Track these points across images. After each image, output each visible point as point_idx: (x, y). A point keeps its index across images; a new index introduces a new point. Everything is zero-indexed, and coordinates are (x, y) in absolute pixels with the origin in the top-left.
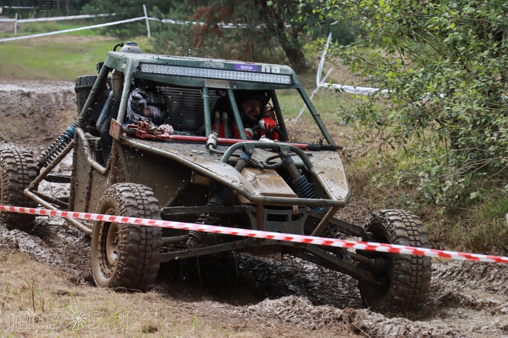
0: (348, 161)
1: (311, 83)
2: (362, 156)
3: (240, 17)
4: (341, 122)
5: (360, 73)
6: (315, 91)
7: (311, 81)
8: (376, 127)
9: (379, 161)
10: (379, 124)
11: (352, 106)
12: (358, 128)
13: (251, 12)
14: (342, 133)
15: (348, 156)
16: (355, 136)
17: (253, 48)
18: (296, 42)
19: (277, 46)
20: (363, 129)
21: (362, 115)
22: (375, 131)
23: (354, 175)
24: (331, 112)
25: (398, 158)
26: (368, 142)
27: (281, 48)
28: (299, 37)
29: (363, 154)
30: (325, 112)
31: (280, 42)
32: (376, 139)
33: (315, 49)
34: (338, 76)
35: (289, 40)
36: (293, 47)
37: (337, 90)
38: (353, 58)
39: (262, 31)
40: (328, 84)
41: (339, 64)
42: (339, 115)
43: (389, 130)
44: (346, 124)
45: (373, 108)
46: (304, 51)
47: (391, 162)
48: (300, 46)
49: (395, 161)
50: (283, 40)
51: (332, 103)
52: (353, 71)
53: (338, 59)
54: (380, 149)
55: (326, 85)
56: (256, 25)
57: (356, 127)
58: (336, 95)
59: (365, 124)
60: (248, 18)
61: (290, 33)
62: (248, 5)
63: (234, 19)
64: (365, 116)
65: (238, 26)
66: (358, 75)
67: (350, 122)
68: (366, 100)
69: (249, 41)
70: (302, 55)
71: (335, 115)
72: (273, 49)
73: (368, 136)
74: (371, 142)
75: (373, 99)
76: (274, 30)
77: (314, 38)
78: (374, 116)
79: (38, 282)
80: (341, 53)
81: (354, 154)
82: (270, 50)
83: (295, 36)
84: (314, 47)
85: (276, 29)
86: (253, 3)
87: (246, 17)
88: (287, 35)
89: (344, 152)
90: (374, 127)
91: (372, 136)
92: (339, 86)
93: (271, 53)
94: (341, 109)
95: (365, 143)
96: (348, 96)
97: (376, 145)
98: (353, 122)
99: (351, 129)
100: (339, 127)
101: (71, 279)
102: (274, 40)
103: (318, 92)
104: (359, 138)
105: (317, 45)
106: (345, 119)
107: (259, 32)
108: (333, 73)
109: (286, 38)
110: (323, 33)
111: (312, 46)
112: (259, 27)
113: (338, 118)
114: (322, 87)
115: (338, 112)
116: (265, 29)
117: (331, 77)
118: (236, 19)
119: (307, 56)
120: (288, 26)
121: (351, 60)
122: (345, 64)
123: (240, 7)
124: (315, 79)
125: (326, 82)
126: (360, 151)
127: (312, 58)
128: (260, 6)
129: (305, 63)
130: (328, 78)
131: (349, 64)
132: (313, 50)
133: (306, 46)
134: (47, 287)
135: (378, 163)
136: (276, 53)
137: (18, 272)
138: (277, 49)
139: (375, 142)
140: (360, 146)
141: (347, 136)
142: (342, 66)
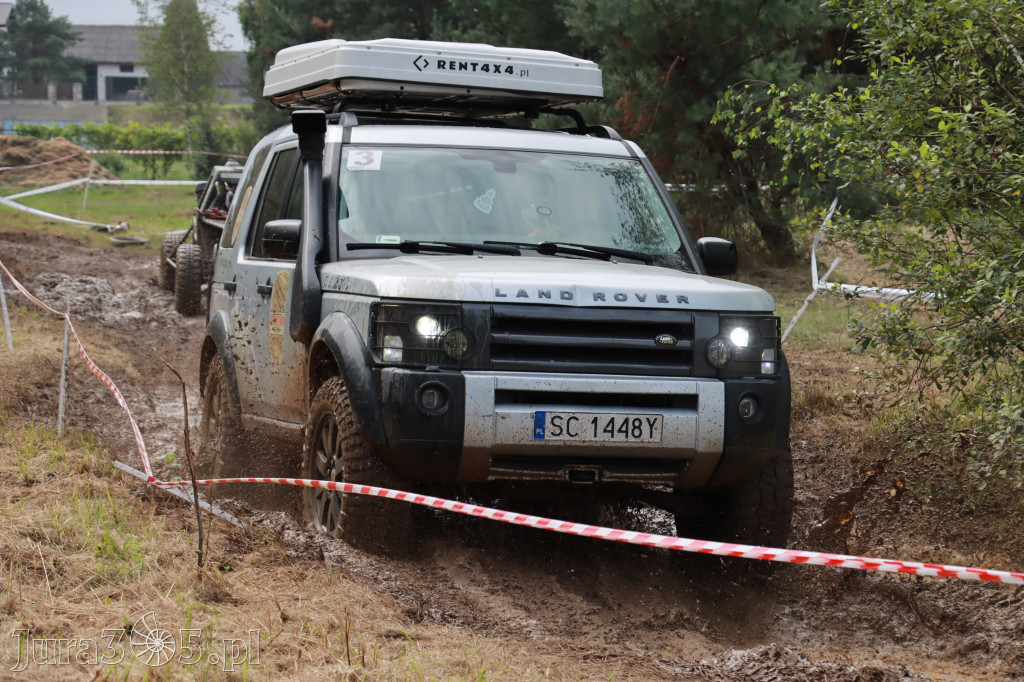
0: (867, 414)
1: (803, 283)
2: (891, 406)
3: (684, 173)
4: (855, 348)
5: (886, 266)
6: (811, 297)
7: (804, 279)
8: (915, 358)
9: (920, 415)
10: (919, 351)
11: (873, 321)
12: (884, 358)
13: (702, 166)
14: (857, 368)
15: (868, 406)
16: (879, 371)
17: (705, 225)
18: (778, 214)
19: (746, 221)
20: (893, 360)
21: (891, 336)
22: (913, 363)
23: (877, 439)
24: (836, 331)
25: (952, 410)
26: (900, 383)
27: (753, 224)
28: (782, 206)
29: (892, 403)
30: (827, 330)
31: (752, 214)
32: (915, 378)
33: (810, 225)
34: (849, 270)
35: (767, 211)
36: (774, 223)
37: (848, 296)
38: (875, 241)
39: (721, 197)
40: (832, 285)
41: (851, 251)
42: (851, 336)
43: (937, 361)
44: (862, 351)
45: (909, 325)
46: (793, 229)
47: (940, 416)
48: (785, 220)
49: (947, 415)
50: (756, 212)
51: (839, 316)
52: (875, 263)
53: (849, 244)
54: (921, 396)
55: (830, 286)
56: (711, 186)
57: (880, 358)
58: (845, 303)
59: (896, 352)
60: (697, 175)
61: (768, 200)
62: (698, 153)
63: (674, 177)
64: (894, 338)
65: (682, 188)
66: (884, 270)
67: (869, 346)
68: (897, 312)
69: (698, 212)
70: (788, 236)
71: (844, 336)
72: (740, 226)
73: (901, 373)
74: (905, 383)
75: (908, 310)
76: (741, 195)
77: (809, 208)
78: (911, 338)
79: (355, 616)
80: (854, 231)
81: (877, 403)
82: (734, 226)
83: (776, 204)
84: (808, 222)
85: (744, 193)
86: (707, 151)
87: (694, 174)
88: (763, 203)
89: (860, 398)
90: (911, 356)
91: (908, 373)
92: (851, 288)
93: (736, 233)
94: (854, 325)
95: (896, 385)
96: (868, 305)
97: (914, 387)
98: (874, 346)
99: (872, 361)
100: (852, 356)
101: (407, 612)
102: (740, 210)
103: (816, 297)
104: (886, 376)
105: (814, 218)
106: (861, 342)
107: (715, 198)
108: (841, 264)
109: (760, 206)
110: (823, 200)
111: (805, 220)
112: (715, 190)
113: (850, 340)
114: (823, 290)
115: (849, 330)
116: (725, 193)
117: (837, 271)
118: (678, 178)
119: (796, 237)
120: (764, 188)
121: (872, 246)
122: (860, 252)
123: (684, 158)
124: (810, 275)
125: (829, 281)
126: (887, 397)
127: (805, 239)
128: (718, 157)
129: (792, 248)
130: (833, 273)
131: (868, 251)
132: (808, 228)
133: (795, 221)
134: (369, 626)
135: (918, 418)
136: (744, 231)
137: (322, 599)
138: (746, 226)
139: (913, 383)
140: (888, 389)
141: (866, 372)
142: (855, 254)
